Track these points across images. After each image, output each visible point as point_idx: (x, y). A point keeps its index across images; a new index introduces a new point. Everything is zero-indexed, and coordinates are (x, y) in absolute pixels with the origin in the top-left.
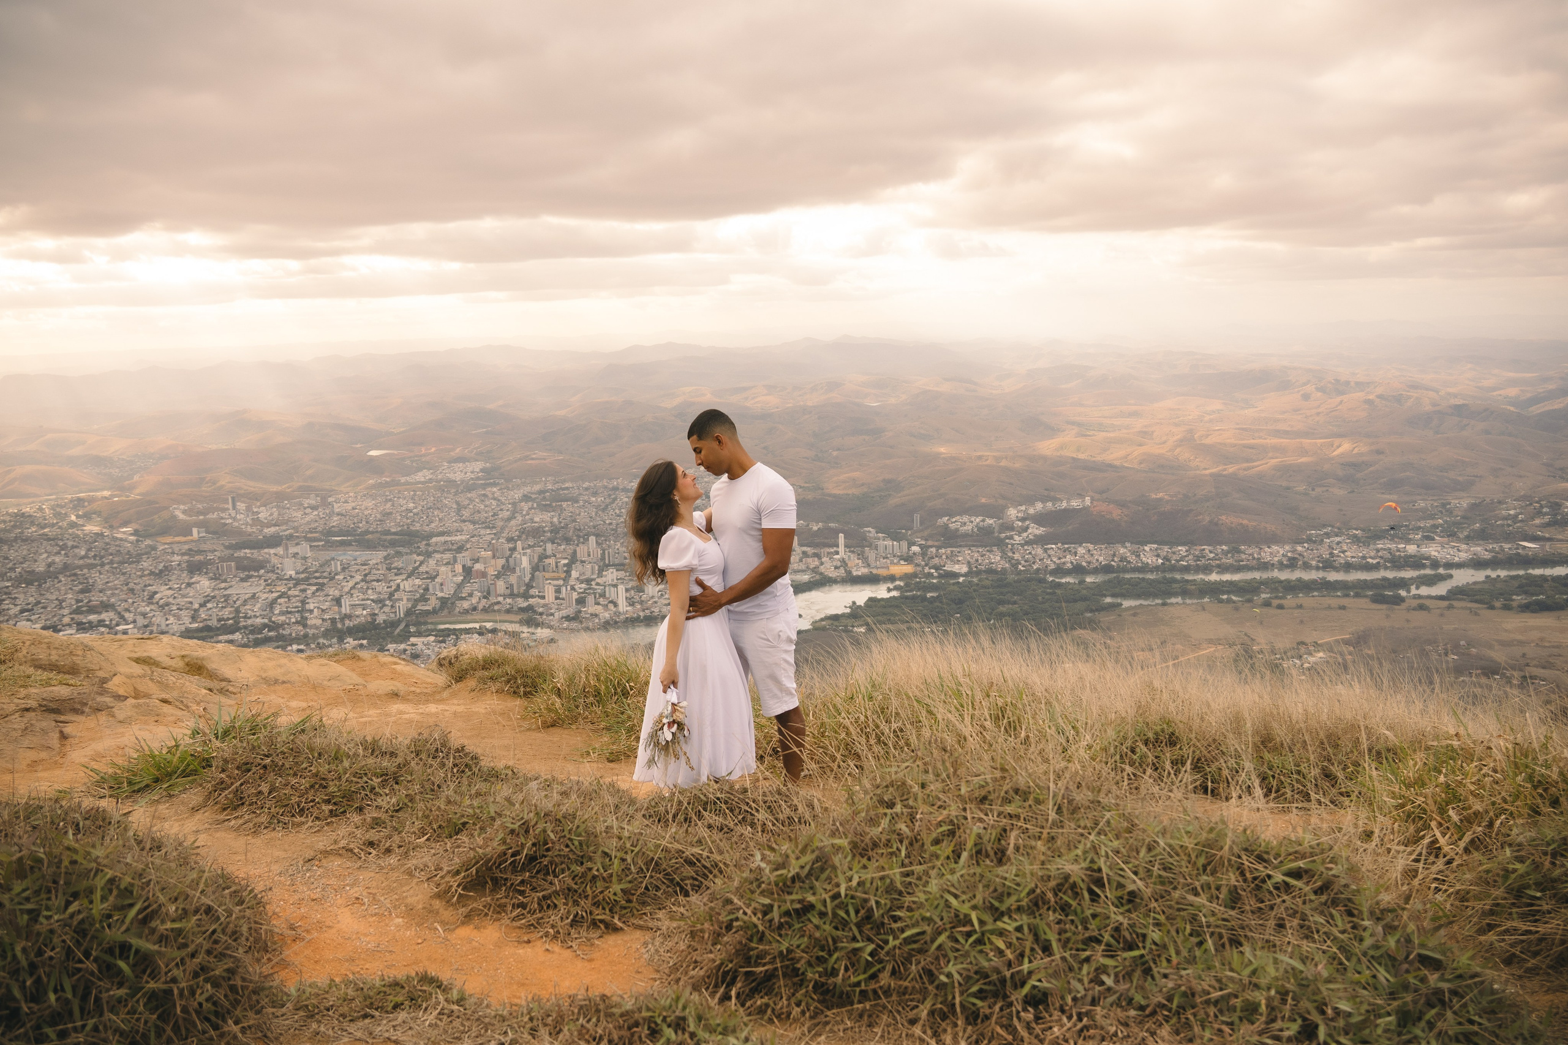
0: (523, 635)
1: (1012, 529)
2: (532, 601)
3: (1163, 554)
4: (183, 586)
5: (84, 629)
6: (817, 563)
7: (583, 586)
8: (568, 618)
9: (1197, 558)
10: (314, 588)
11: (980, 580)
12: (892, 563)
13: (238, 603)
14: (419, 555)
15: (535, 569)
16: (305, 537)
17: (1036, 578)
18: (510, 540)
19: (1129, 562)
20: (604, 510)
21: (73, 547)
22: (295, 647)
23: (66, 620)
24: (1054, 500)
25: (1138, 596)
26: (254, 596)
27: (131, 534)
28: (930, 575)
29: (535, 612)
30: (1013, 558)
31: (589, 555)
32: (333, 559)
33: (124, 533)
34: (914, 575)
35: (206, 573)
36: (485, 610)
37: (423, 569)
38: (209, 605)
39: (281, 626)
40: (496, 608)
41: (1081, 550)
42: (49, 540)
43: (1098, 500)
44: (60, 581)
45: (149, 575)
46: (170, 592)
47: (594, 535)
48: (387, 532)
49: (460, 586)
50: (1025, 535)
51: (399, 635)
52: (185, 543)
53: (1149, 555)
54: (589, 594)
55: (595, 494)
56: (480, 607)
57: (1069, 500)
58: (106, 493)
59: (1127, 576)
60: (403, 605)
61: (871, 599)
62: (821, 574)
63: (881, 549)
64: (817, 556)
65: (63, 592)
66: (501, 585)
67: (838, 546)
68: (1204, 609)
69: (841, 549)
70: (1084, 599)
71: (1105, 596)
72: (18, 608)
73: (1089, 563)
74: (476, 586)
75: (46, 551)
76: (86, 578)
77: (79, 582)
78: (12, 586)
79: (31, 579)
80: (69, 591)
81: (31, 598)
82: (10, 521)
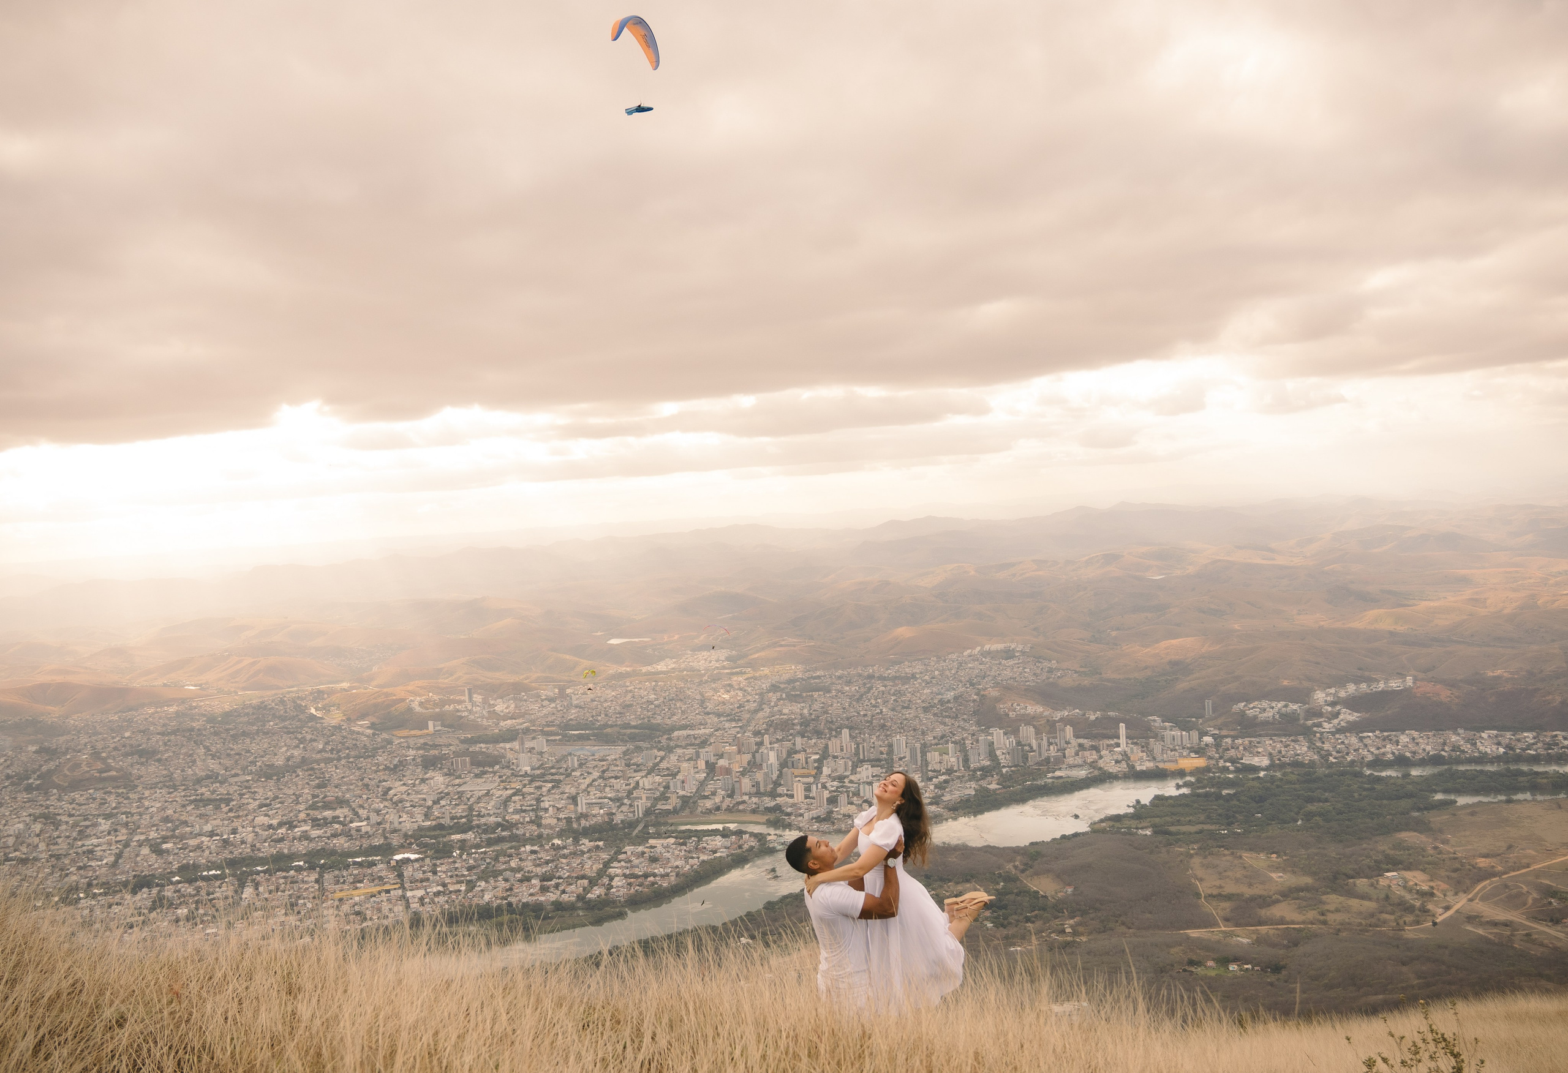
0: (769, 838)
1: (1320, 714)
2: (779, 800)
3: (1504, 741)
4: (417, 782)
5: (319, 825)
6: (1095, 756)
7: (835, 783)
8: (818, 819)
9: (1549, 746)
10: (550, 785)
11: (1284, 774)
12: (1181, 756)
13: (472, 800)
14: (659, 750)
15: (783, 765)
16: (542, 731)
17: (1352, 771)
18: (757, 733)
19: (1463, 752)
20: (858, 700)
21: (312, 740)
22: (528, 848)
23: (302, 816)
24: (1369, 680)
25: (1476, 792)
26: (487, 794)
27: (368, 728)
28: (1225, 770)
29: (782, 812)
30: (1322, 749)
31: (842, 750)
32: (570, 754)
33: (361, 726)
34: (1207, 769)
35: (440, 769)
36: (729, 810)
37: (663, 765)
38: (443, 803)
39: (514, 825)
40: (741, 807)
41: (1404, 739)
42: (288, 733)
43: (1422, 680)
44: (298, 776)
45: (384, 770)
46: (404, 788)
47: (847, 728)
48: (627, 726)
49: (702, 784)
50: (1336, 721)
51: (637, 836)
52: (420, 736)
53: (1488, 743)
54: (841, 792)
55: (849, 683)
56: (724, 806)
57: (1387, 680)
58: (345, 685)
59: (1462, 768)
60: (642, 804)
61: (1157, 797)
62: (1100, 769)
63: (1168, 740)
64: (1096, 749)
65: (300, 787)
66: (746, 784)
67: (1119, 738)
68: (1560, 807)
69: (1123, 740)
70: (1410, 795)
71: (1436, 792)
72: (257, 803)
73: (1414, 753)
74: (720, 783)
75: (286, 745)
76: (323, 773)
77: (316, 777)
78: (252, 780)
79: (270, 773)
80: (307, 786)
81: (270, 793)
82: (253, 714)
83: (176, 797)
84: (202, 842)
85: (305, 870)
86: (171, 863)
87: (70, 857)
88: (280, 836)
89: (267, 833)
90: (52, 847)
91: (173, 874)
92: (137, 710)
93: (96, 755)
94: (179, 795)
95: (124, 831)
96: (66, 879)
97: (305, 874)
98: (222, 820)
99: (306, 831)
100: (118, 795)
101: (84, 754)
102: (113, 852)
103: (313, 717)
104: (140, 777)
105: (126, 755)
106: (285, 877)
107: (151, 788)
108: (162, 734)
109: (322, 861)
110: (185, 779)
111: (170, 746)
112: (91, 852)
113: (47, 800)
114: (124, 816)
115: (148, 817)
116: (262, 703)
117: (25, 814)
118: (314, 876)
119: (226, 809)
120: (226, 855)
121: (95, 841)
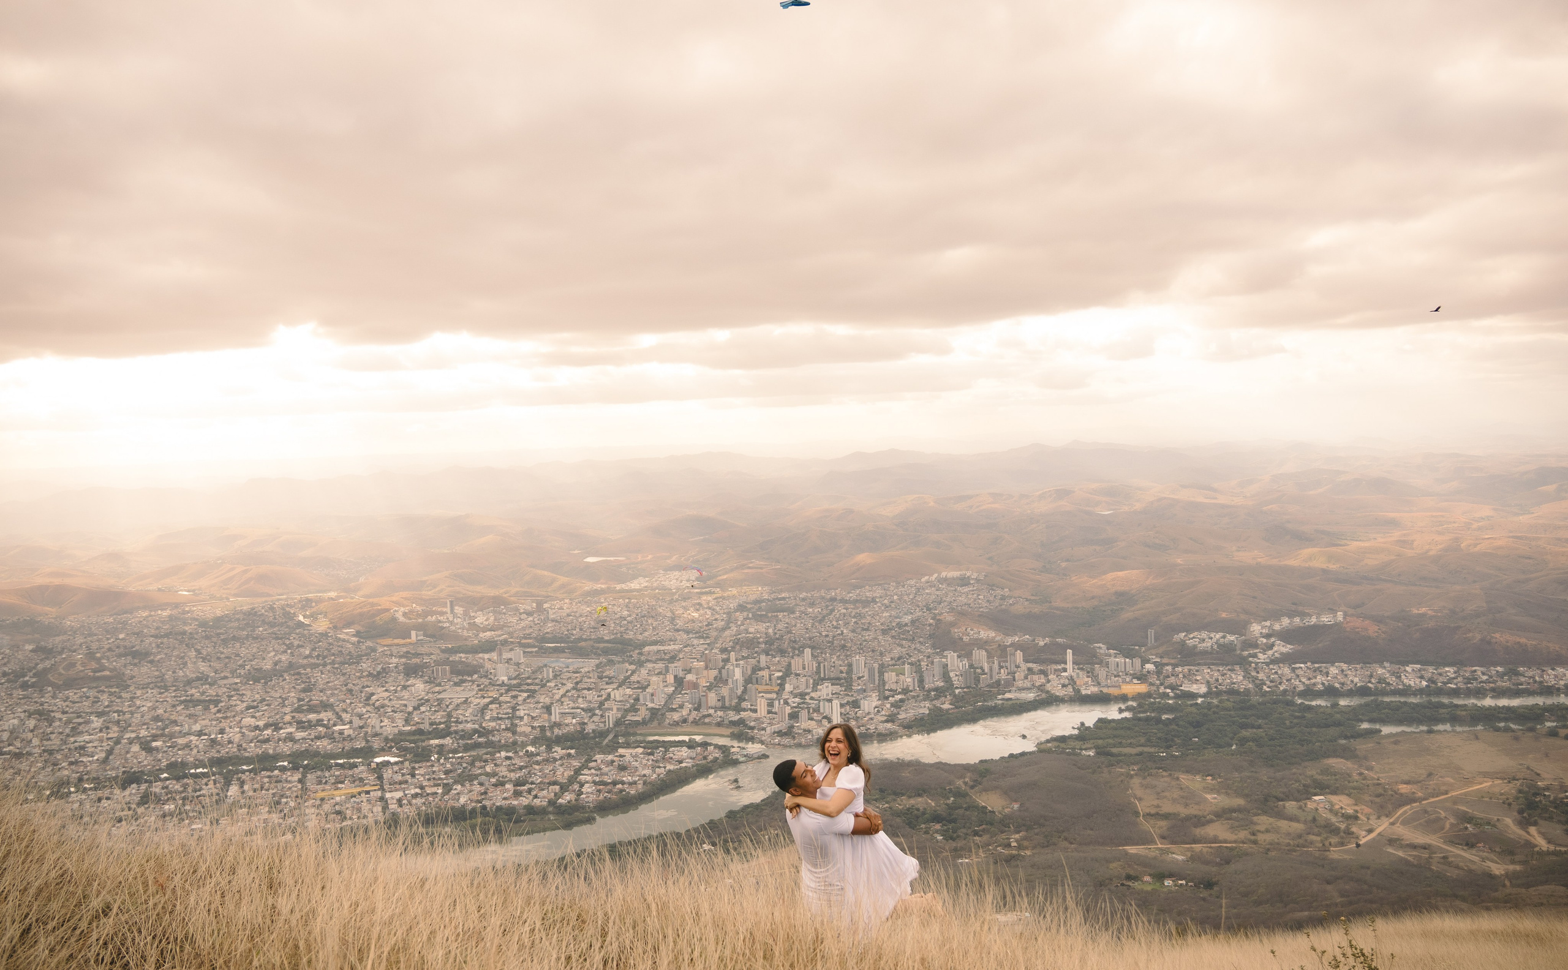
0: (733, 750)
1: (1256, 646)
2: (743, 714)
3: (1428, 675)
4: (399, 689)
5: (303, 727)
6: (1043, 680)
7: (797, 700)
8: (780, 733)
9: (1468, 681)
10: (526, 695)
11: (1221, 701)
12: (1124, 682)
13: (451, 707)
14: (631, 664)
15: (748, 681)
16: (519, 643)
17: (1284, 700)
18: (724, 650)
19: (1389, 684)
20: (820, 622)
21: (299, 646)
22: (503, 754)
23: (288, 718)
24: (1303, 615)
25: (1400, 722)
26: (466, 701)
27: (354, 636)
28: (1165, 696)
29: (746, 726)
30: (1257, 678)
31: (804, 668)
32: (546, 666)
33: (347, 634)
34: (1149, 695)
35: (422, 676)
36: (695, 722)
37: (634, 678)
38: (423, 709)
39: (491, 732)
40: (707, 720)
41: (1333, 670)
42: (277, 638)
43: (1352, 615)
44: (285, 680)
45: (368, 676)
46: (386, 694)
47: (809, 647)
48: (600, 640)
49: (670, 697)
50: (1270, 652)
51: (607, 745)
52: (404, 645)
53: (1412, 677)
54: (802, 709)
55: (812, 605)
56: (691, 719)
57: (1319, 615)
58: (333, 594)
59: (1387, 699)
60: (613, 715)
61: (1100, 720)
62: (1048, 692)
63: (1112, 667)
64: (1044, 673)
65: (286, 691)
66: (712, 698)
67: (1066, 663)
68: (1477, 738)
69: (1069, 665)
70: (1338, 724)
71: (1362, 721)
72: (245, 705)
73: (1343, 684)
74: (687, 697)
75: (274, 650)
76: (309, 678)
77: (302, 682)
78: (241, 682)
79: (258, 677)
80: (293, 690)
81: (257, 696)
82: (244, 619)
83: (167, 697)
84: (191, 741)
85: (289, 770)
86: (160, 760)
87: (62, 752)
88: (266, 737)
89: (253, 734)
90: (45, 743)
91: (161, 771)
92: (131, 613)
93: (90, 655)
94: (169, 696)
95: (116, 728)
96: (58, 774)
97: (289, 774)
98: (211, 720)
99: (291, 733)
100: (111, 693)
101: (79, 654)
102: (105, 749)
103: (300, 625)
104: (132, 677)
105: (120, 656)
106: (269, 777)
107: (143, 688)
108: (156, 636)
109: (306, 762)
110: (176, 680)
111: (162, 648)
112: (82, 748)
113: (42, 697)
114: (116, 714)
115: (139, 716)
116: (253, 609)
117: (19, 710)
118: (297, 776)
119: (214, 710)
120: (213, 754)
121: (87, 738)
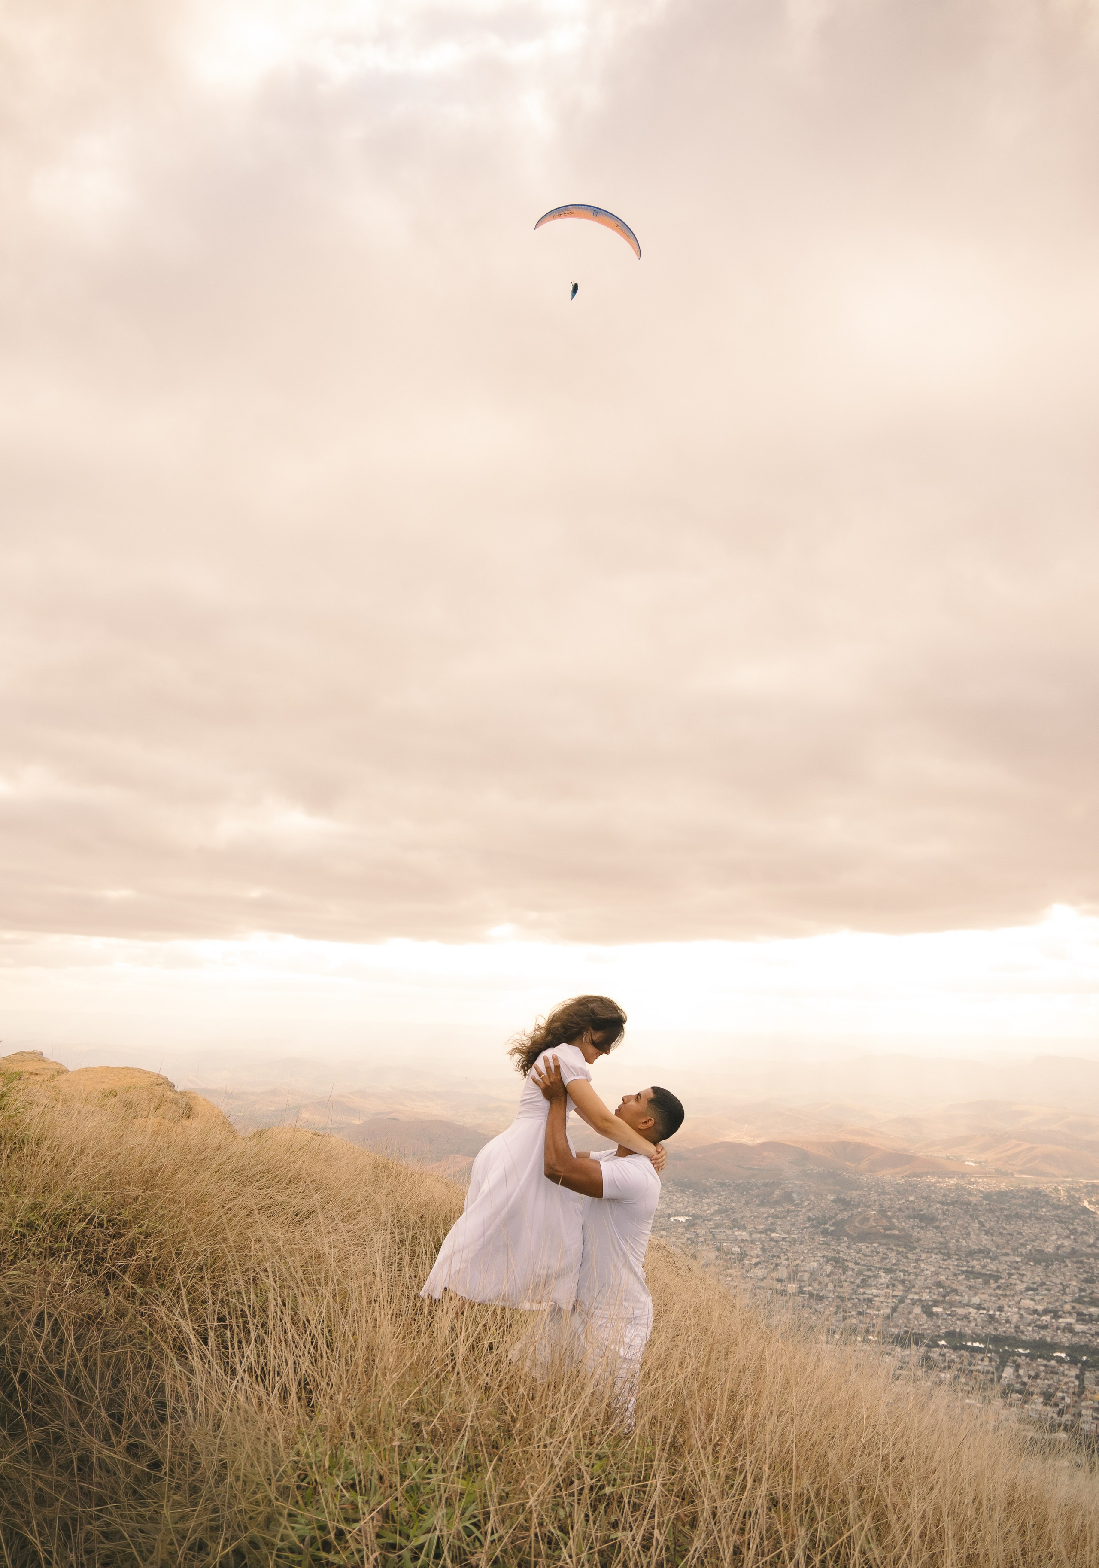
5: (1083, 1320)
23: (1068, 1307)
42: (1060, 1222)
44: (1066, 1266)
65: (1067, 1278)
72: (1025, 1285)
75: (1057, 1233)
76: (1092, 1268)
77: (1085, 1271)
78: (1022, 1262)
79: (1039, 1258)
80: (1074, 1278)
81: (1037, 1279)
82: (1027, 1198)
83: (949, 1264)
84: (970, 1313)
85: (1066, 1363)
86: (939, 1327)
87: (852, 1301)
88: (1044, 1323)
89: (1031, 1317)
90: (838, 1289)
91: (940, 1338)
92: (921, 1177)
93: (883, 1212)
94: (952, 1263)
95: (900, 1287)
96: (848, 1321)
97: (1066, 1367)
98: (991, 1295)
99: (1071, 1324)
100: (899, 1253)
101: (873, 1210)
102: (890, 1305)
103: (1085, 1211)
104: (919, 1240)
105: (909, 1217)
106: (1045, 1366)
107: (928, 1252)
108: (942, 1203)
109: (1084, 1358)
110: (959, 1249)
111: (948, 1215)
112: (870, 1300)
113: (839, 1245)
114: (902, 1274)
115: (922, 1278)
116: (1037, 1188)
117: (819, 1254)
118: (1074, 1372)
119: (994, 1285)
120: (990, 1330)
121: (875, 1291)
